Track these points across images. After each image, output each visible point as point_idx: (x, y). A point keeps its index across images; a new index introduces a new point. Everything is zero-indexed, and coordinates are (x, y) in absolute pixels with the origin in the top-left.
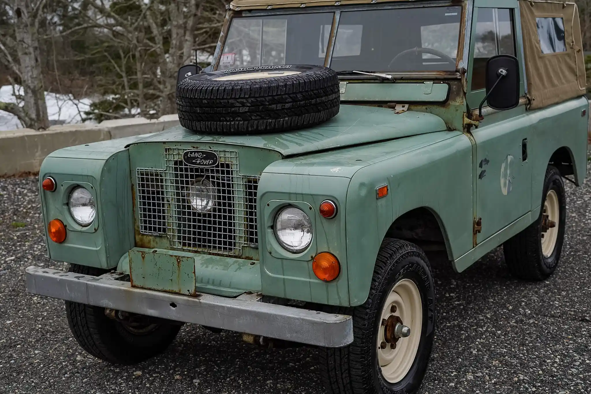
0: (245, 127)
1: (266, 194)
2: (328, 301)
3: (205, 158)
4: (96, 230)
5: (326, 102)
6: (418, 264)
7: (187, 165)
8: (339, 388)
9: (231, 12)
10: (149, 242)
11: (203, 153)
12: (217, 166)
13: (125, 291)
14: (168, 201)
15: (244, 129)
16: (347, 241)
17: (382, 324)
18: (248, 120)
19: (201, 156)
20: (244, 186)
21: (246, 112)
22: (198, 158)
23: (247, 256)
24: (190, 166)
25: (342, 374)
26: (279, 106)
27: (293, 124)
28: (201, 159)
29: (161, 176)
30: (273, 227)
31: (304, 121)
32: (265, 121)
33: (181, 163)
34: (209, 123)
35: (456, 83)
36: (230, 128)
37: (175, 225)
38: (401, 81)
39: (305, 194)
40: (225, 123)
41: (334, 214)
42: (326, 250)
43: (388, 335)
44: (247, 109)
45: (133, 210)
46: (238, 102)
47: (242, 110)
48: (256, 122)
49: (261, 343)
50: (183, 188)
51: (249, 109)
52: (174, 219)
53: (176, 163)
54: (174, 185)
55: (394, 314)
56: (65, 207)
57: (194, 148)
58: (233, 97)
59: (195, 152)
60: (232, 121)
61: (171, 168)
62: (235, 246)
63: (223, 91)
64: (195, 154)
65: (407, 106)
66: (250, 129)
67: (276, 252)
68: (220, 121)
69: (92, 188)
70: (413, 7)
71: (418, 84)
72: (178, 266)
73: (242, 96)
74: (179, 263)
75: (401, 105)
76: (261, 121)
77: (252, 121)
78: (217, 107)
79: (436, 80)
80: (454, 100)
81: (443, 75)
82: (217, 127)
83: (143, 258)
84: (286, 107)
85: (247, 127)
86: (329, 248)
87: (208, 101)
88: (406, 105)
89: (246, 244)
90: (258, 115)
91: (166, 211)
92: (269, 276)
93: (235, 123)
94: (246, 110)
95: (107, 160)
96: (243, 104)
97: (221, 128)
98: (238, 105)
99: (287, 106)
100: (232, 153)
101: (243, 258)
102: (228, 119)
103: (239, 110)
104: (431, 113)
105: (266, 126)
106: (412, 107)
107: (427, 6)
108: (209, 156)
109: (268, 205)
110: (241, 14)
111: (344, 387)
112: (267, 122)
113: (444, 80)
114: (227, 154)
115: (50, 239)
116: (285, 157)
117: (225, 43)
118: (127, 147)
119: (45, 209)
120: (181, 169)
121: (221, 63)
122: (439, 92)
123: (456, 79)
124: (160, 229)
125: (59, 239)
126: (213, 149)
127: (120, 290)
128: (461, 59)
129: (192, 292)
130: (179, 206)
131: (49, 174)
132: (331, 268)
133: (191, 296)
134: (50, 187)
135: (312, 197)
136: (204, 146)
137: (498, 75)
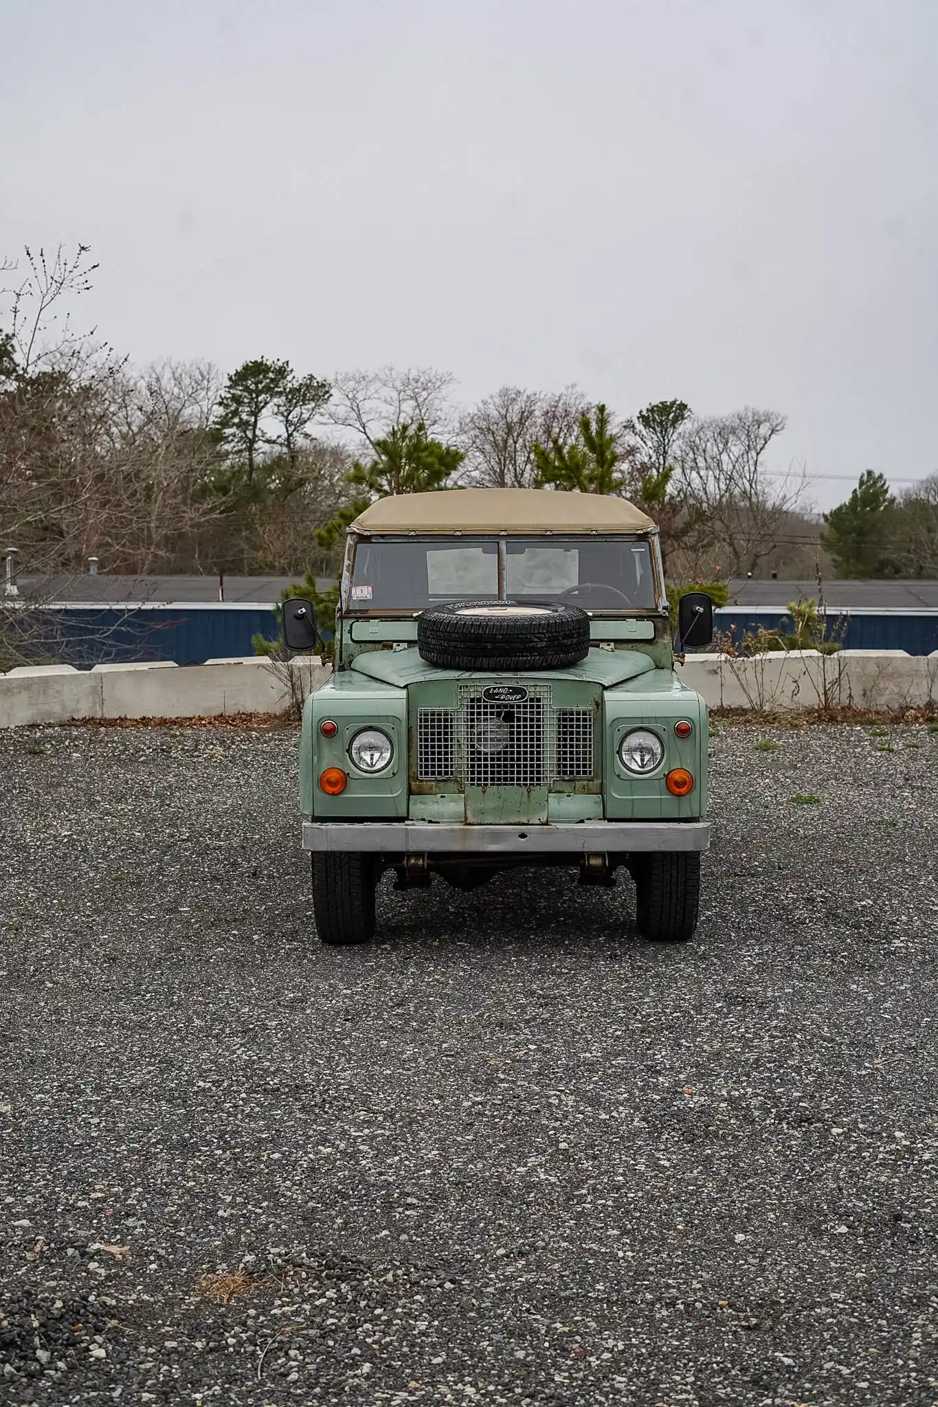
1: (616, 720)
2: (679, 814)
3: (511, 694)
4: (394, 774)
7: (487, 702)
9: (354, 536)
10: (431, 788)
11: (509, 688)
13: (460, 830)
14: (459, 742)
16: (702, 756)
18: (543, 656)
19: (506, 692)
20: (557, 719)
21: (542, 647)
22: (502, 693)
23: (559, 789)
24: (490, 703)
28: (505, 695)
29: (451, 715)
30: (618, 752)
32: (557, 657)
33: (479, 700)
35: (661, 620)
39: (659, 717)
41: (689, 733)
42: (680, 767)
44: (544, 644)
46: (535, 637)
47: (539, 645)
53: (472, 701)
54: (468, 723)
56: (346, 754)
57: (497, 683)
59: (499, 688)
61: (465, 707)
62: (544, 781)
64: (497, 690)
65: (612, 644)
67: (625, 774)
68: (514, 657)
71: (619, 622)
72: (528, 796)
74: (528, 792)
75: (607, 644)
76: (554, 657)
78: (513, 643)
79: (639, 618)
80: (662, 638)
81: (644, 613)
83: (484, 792)
86: (681, 764)
87: (502, 636)
89: (559, 777)
90: (552, 650)
91: (455, 753)
92: (616, 798)
94: (542, 645)
96: (541, 640)
100: (544, 687)
102: (524, 654)
103: (537, 645)
104: (638, 651)
106: (619, 646)
108: (516, 691)
109: (618, 730)
110: (371, 539)
113: (649, 618)
114: (537, 688)
115: (318, 792)
116: (605, 688)
117: (352, 574)
118: (406, 687)
119: (315, 758)
120: (479, 707)
121: (354, 598)
122: (645, 630)
123: (661, 617)
124: (446, 773)
125: (335, 789)
126: (521, 684)
127: (452, 830)
128: (660, 595)
129: (544, 820)
130: (473, 746)
131: (329, 718)
132: (685, 783)
133: (542, 824)
134: (328, 732)
135: (666, 719)
136: (509, 679)
137: (695, 613)
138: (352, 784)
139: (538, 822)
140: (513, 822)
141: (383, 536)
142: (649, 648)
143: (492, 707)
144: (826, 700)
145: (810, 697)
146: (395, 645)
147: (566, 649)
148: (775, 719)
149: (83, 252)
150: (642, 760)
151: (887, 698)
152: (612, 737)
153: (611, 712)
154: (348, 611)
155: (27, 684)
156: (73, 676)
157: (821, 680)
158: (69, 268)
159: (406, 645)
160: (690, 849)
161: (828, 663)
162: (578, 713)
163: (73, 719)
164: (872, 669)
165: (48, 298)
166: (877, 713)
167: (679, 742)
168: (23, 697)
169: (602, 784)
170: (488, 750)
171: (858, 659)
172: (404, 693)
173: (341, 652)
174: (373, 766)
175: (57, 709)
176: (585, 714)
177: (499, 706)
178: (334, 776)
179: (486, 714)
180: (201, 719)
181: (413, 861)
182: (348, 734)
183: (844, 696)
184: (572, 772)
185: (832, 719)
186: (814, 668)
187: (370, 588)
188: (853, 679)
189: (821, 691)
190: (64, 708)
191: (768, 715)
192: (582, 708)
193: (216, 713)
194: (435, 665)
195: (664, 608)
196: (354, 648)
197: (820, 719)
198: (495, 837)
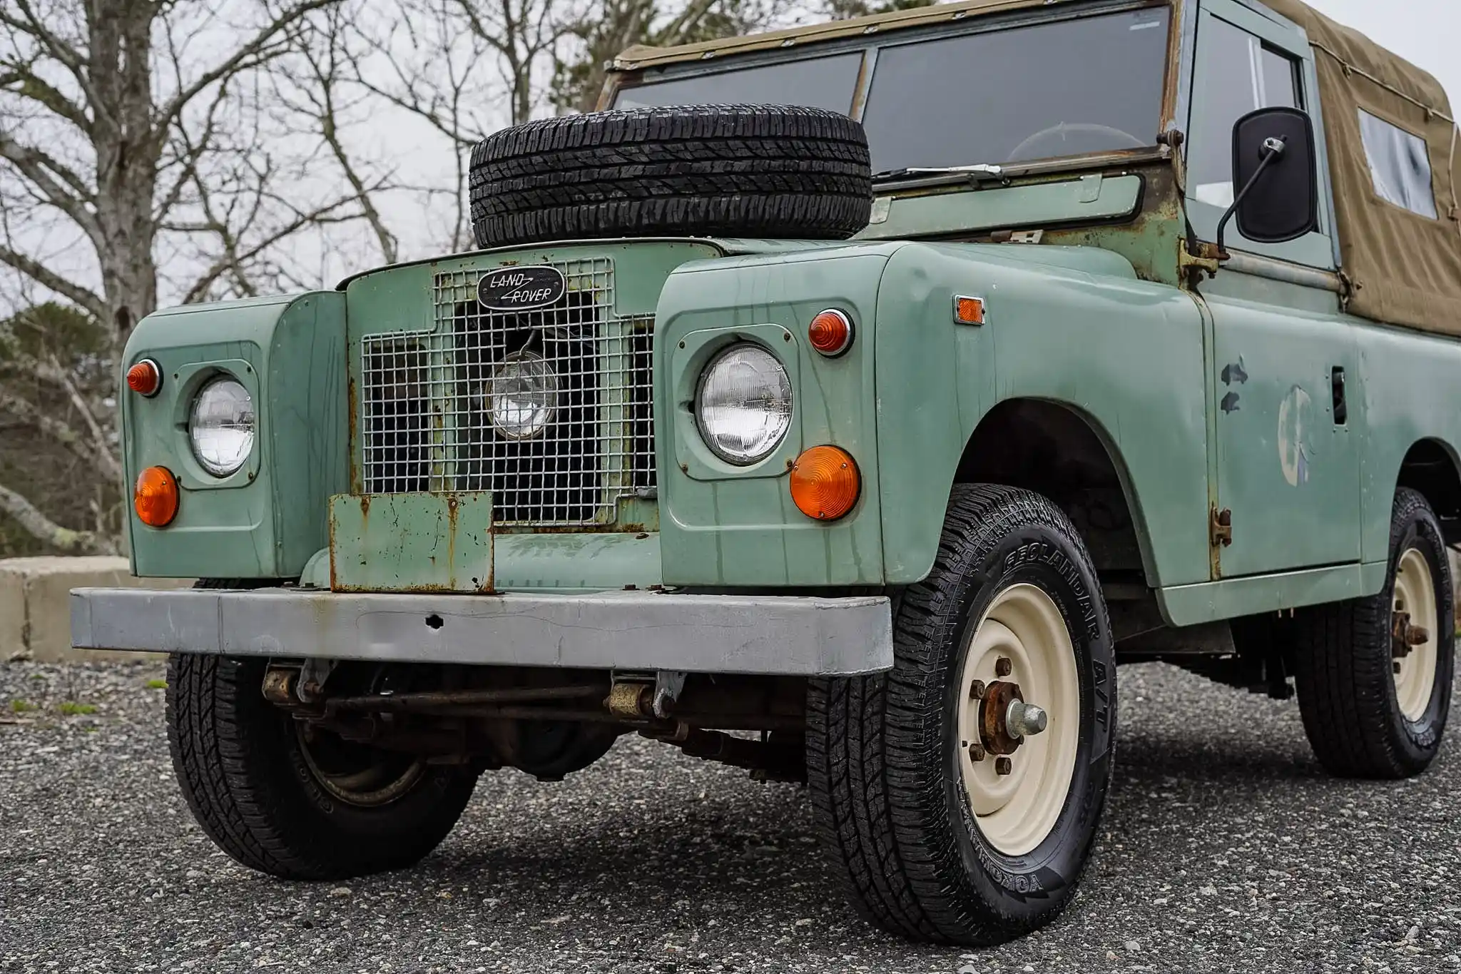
0: (634, 215)
1: (678, 320)
2: (829, 576)
3: (533, 287)
4: (252, 478)
5: (836, 174)
6: (1066, 555)
7: (487, 311)
8: (857, 833)
9: (616, 77)
11: (528, 273)
12: (562, 303)
13: (314, 601)
14: (436, 409)
15: (630, 220)
16: (879, 406)
17: (973, 694)
18: (640, 198)
19: (523, 282)
20: (626, 343)
21: (636, 178)
22: (514, 287)
23: (629, 523)
24: (493, 311)
25: (866, 787)
26: (719, 167)
27: (751, 216)
28: (522, 290)
29: (422, 347)
30: (693, 407)
31: (780, 210)
32: (683, 200)
33: (472, 305)
34: (546, 211)
35: (1158, 171)
36: (597, 221)
37: (450, 466)
38: (1025, 182)
39: (774, 305)
40: (584, 207)
41: (845, 344)
42: (828, 441)
43: (990, 728)
44: (638, 170)
45: (349, 445)
46: (618, 153)
47: (627, 172)
48: (661, 202)
49: (657, 711)
50: (475, 386)
51: (644, 170)
52: (450, 451)
53: (460, 311)
54: (455, 365)
55: (1004, 679)
56: (181, 434)
57: (506, 264)
58: (606, 140)
59: (507, 274)
60: (602, 201)
61: (447, 325)
62: (599, 500)
63: (581, 129)
64: (507, 279)
65: (1038, 234)
66: (645, 221)
67: (700, 464)
68: (573, 203)
69: (249, 370)
70: (1053, 19)
71: (1065, 184)
72: (452, 518)
73: (628, 138)
74: (452, 509)
75: (1025, 234)
76: (673, 201)
77: (652, 200)
78: (566, 170)
79: (1109, 169)
80: (1156, 209)
81: (1127, 157)
82: (566, 219)
83: (366, 510)
84: (736, 169)
85: (640, 216)
86: (832, 433)
87: (545, 157)
88: (1036, 231)
89: (628, 491)
90: (665, 185)
91: (431, 436)
92: (681, 531)
93: (608, 206)
94: (636, 173)
95: (290, 304)
96: (630, 159)
97: (575, 222)
98: (616, 159)
99: (739, 166)
100: (599, 265)
101: (618, 531)
102: (592, 196)
103: (620, 172)
104: (1099, 246)
105: (686, 213)
106: (1052, 237)
107: (1086, 14)
108: (543, 279)
109: (682, 345)
110: (641, 78)
111: (872, 826)
112: (688, 203)
113: (1130, 167)
114: (585, 267)
115: (136, 522)
116: (725, 255)
118: (345, 287)
119: (129, 445)
120: (473, 324)
122: (1118, 195)
126: (548, 263)
127: (300, 603)
128: (1170, 117)
131: (148, 353)
133: (483, 593)
134: (148, 387)
135: (792, 309)
137: (1263, 155)
138: (189, 503)
139: (471, 587)
140: (421, 583)
142: (1125, 236)
143: (497, 322)
152: (668, 364)
177: (510, 320)
178: (161, 485)
179: (486, 340)
182: (182, 388)
198: (383, 621)
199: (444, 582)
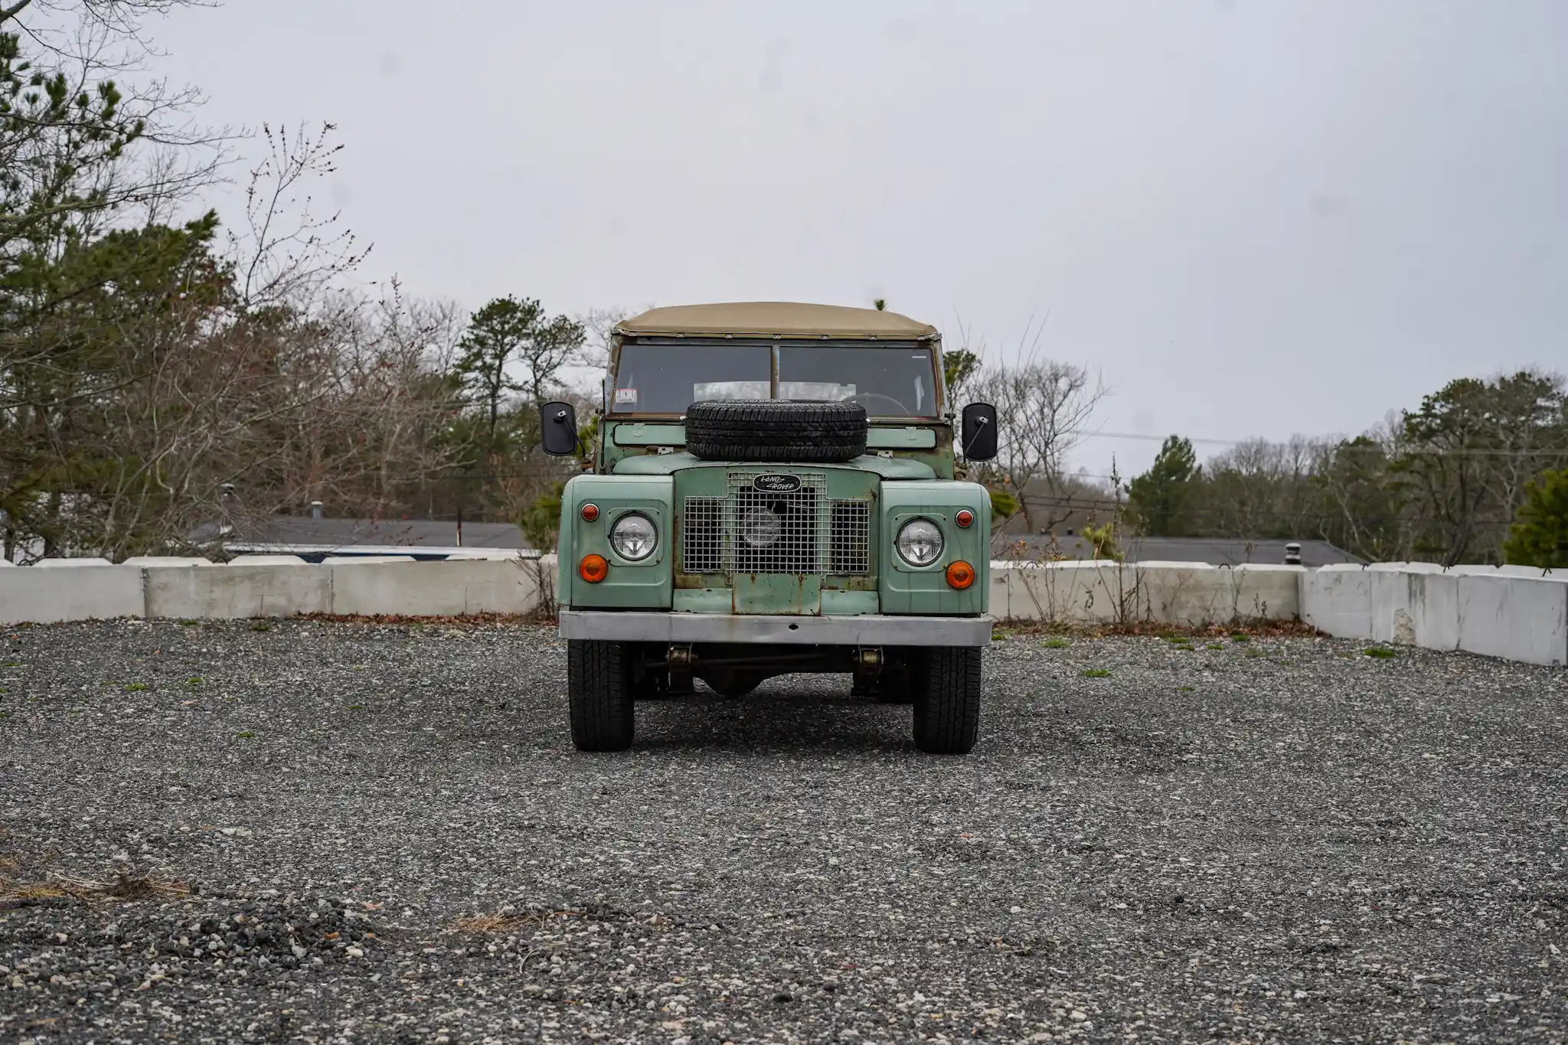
0: (815, 452)
1: (895, 509)
2: (959, 609)
3: (784, 483)
4: (658, 562)
7: (758, 491)
9: (619, 338)
10: (697, 582)
11: (782, 477)
12: (799, 491)
13: (727, 619)
14: (727, 532)
15: (813, 454)
18: (819, 446)
19: (779, 480)
20: (832, 511)
21: (817, 437)
22: (774, 482)
23: (831, 586)
24: (761, 492)
28: (778, 484)
29: (719, 504)
30: (896, 543)
33: (749, 488)
35: (942, 429)
38: (877, 426)
39: (939, 506)
40: (794, 447)
42: (960, 560)
44: (819, 433)
46: (811, 426)
47: (814, 434)
48: (825, 447)
49: (883, 662)
53: (740, 489)
54: (738, 513)
56: (608, 540)
57: (768, 471)
58: (806, 420)
59: (771, 476)
60: (803, 446)
61: (735, 495)
64: (770, 478)
66: (819, 455)
67: (903, 566)
68: (789, 445)
69: (658, 513)
71: (899, 430)
72: (800, 584)
73: (815, 419)
74: (801, 581)
75: (884, 452)
76: (832, 448)
79: (919, 426)
80: (943, 446)
81: (924, 421)
83: (753, 580)
86: (963, 557)
88: (890, 451)
89: (832, 572)
90: (827, 441)
91: (723, 544)
92: (893, 592)
96: (815, 428)
100: (819, 476)
102: (798, 443)
103: (810, 434)
104: (918, 460)
105: (834, 453)
106: (897, 454)
108: (789, 480)
109: (894, 519)
112: (835, 448)
113: (929, 426)
114: (812, 476)
115: (577, 580)
116: (883, 479)
117: (616, 375)
118: (672, 474)
119: (575, 543)
120: (749, 496)
121: (618, 401)
122: (925, 438)
123: (942, 425)
124: (713, 566)
125: (595, 577)
126: (793, 473)
127: (720, 620)
128: (942, 404)
129: (816, 611)
130: (741, 538)
131: (590, 501)
132: (965, 576)
133: (814, 615)
134: (590, 516)
135: (947, 508)
136: (783, 469)
137: (978, 424)
138: (613, 571)
139: (810, 613)
140: (784, 612)
141: (649, 338)
142: (929, 457)
143: (763, 496)
144: (1123, 612)
145: (1105, 609)
146: (660, 449)
147: (842, 441)
148: (1066, 629)
149: (328, 130)
150: (921, 550)
151: (1187, 614)
152: (890, 526)
153: (888, 502)
154: (612, 414)
155: (251, 574)
156: (301, 568)
157: (1117, 592)
158: (312, 147)
159: (671, 449)
160: (970, 643)
161: (1124, 573)
162: (854, 505)
163: (300, 614)
164: (1172, 580)
165: (286, 179)
166: (1178, 627)
167: (961, 533)
168: (247, 586)
169: (878, 581)
170: (759, 543)
171: (1157, 570)
172: (670, 479)
173: (603, 455)
174: (635, 552)
175: (282, 602)
176: (861, 505)
177: (770, 496)
178: (595, 562)
179: (756, 504)
180: (439, 618)
181: (676, 654)
182: (610, 518)
183: (1143, 607)
184: (846, 568)
185: (1129, 632)
186: (1109, 577)
187: (635, 392)
188: (1152, 591)
189: (1117, 602)
190: (290, 600)
191: (1059, 625)
192: (858, 499)
193: (456, 613)
194: (703, 457)
195: (946, 416)
196: (616, 452)
197: (1115, 631)
198: (764, 627)
199: (795, 610)
